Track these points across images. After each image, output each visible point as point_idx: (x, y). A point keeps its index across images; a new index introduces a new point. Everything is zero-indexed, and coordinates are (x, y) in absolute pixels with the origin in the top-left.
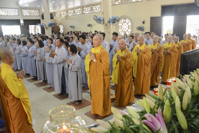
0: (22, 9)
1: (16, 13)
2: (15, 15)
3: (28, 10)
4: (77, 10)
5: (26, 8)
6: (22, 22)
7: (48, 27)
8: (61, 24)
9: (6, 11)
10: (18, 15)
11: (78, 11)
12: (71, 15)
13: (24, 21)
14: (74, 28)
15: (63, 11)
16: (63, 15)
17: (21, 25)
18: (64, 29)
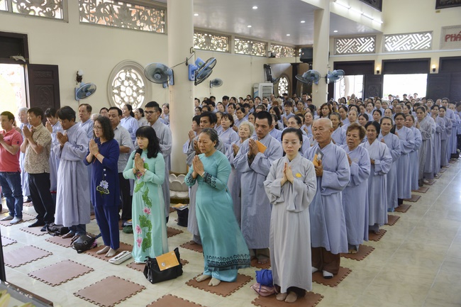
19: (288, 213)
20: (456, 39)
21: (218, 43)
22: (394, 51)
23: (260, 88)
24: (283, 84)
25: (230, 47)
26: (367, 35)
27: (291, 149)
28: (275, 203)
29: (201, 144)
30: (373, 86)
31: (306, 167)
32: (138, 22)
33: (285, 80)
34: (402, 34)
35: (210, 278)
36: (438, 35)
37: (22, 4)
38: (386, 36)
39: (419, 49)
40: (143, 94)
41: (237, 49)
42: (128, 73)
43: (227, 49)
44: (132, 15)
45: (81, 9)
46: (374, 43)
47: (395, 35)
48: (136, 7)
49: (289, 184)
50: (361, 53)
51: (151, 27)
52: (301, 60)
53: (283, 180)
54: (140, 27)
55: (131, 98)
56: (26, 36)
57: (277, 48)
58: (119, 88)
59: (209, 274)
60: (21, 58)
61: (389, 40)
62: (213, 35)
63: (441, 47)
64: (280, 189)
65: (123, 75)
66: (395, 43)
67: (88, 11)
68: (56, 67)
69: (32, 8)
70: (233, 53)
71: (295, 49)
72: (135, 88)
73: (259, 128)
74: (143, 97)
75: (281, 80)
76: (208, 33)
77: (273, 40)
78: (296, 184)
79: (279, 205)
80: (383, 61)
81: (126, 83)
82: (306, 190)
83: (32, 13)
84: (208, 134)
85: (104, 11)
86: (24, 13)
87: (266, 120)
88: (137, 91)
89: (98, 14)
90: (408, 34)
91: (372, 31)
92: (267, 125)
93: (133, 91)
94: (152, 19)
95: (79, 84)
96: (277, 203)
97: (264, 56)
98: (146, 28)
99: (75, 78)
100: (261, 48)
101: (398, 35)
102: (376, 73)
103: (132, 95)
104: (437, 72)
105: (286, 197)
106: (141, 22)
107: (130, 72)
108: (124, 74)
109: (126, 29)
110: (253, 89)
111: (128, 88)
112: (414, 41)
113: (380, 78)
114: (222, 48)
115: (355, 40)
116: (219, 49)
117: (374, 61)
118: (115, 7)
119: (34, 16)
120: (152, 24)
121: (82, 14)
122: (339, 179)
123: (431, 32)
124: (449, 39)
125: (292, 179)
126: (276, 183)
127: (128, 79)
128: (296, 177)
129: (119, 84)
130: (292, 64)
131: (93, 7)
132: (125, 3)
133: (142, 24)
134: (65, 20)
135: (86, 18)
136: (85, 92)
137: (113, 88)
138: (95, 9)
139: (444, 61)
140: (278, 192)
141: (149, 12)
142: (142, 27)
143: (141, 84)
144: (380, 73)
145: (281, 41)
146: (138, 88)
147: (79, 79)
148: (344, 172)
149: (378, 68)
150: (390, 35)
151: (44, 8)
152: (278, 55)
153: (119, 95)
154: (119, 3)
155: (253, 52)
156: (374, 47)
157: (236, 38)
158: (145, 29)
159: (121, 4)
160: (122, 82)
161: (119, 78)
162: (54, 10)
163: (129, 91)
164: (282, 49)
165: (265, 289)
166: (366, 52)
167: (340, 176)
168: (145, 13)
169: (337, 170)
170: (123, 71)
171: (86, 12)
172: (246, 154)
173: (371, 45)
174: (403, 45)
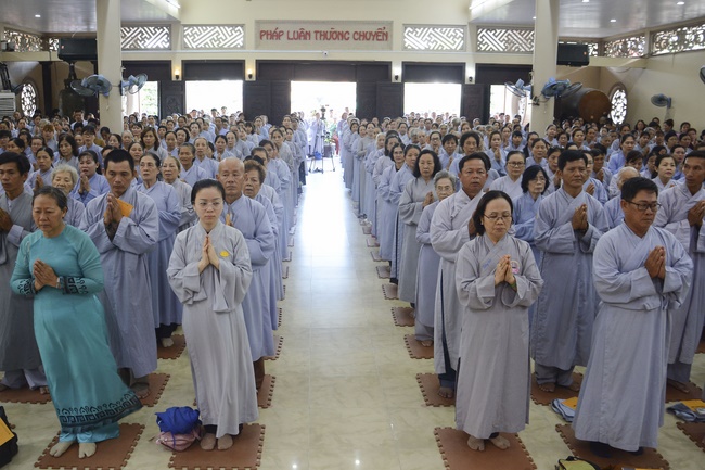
0: (478, 28)
1: (458, 41)
2: (454, 47)
3: (498, 31)
4: (694, 32)
5: (491, 26)
6: (470, 72)
7: (541, 98)
8: (622, 87)
9: (426, 37)
10: (461, 49)
11: (697, 36)
12: (666, 51)
13: (480, 68)
14: (670, 106)
15: (638, 36)
16: (636, 49)
17: (467, 82)
18: (629, 108)
19: (215, 315)
20: (272, 38)
22: (198, 49)
24: (28, 95)
26: (158, 24)
27: (213, 214)
28: (190, 302)
29: (42, 216)
30: (172, 96)
31: (233, 239)
33: (30, 87)
34: (206, 25)
35: (75, 445)
36: (252, 30)
38: (185, 26)
39: (229, 48)
46: (169, 35)
47: (197, 26)
49: (211, 268)
50: (152, 49)
52: (60, 56)
53: (203, 263)
57: (14, 36)
59: (71, 438)
61: (189, 31)
63: (257, 47)
64: (198, 279)
66: (197, 37)
71: (42, 38)
73: (118, 178)
75: (24, 88)
77: (8, 23)
78: (224, 268)
79: (198, 305)
80: (183, 61)
82: (240, 275)
84: (52, 196)
87: (126, 163)
90: (214, 25)
91: (165, 17)
92: (129, 171)
96: (194, 302)
101: (202, 26)
102: (174, 79)
104: (254, 79)
105: (209, 290)
112: (222, 35)
115: (140, 29)
117: (170, 61)
122: (263, 249)
123: (242, 26)
124: (265, 37)
125: (216, 261)
126: (191, 270)
128: (221, 257)
130: (41, 62)
139: (261, 65)
140: (195, 285)
144: (180, 79)
145: (20, 24)
148: (268, 238)
149: (177, 71)
150: (190, 26)
152: (17, 47)
156: (170, 41)
164: (23, 38)
165: (181, 440)
166: (158, 48)
167: (264, 245)
169: (255, 235)
172: (101, 222)
173: (164, 38)
174: (208, 41)
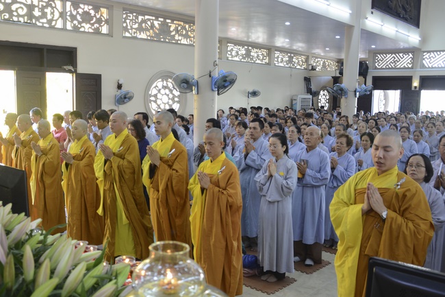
21: (258, 56)
22: (432, 68)
23: (298, 100)
24: (324, 97)
25: (270, 59)
26: (406, 51)
30: (410, 102)
32: (177, 36)
33: (326, 93)
34: (440, 51)
37: (75, 22)
38: (424, 52)
40: (178, 102)
41: (278, 61)
42: (165, 82)
43: (267, 61)
44: (172, 29)
45: (125, 25)
46: (413, 59)
47: (433, 51)
48: (175, 22)
50: (400, 68)
51: (188, 40)
52: (340, 73)
54: (178, 40)
55: (167, 105)
56: (76, 49)
57: (318, 61)
58: (155, 96)
60: (71, 68)
61: (427, 56)
62: (253, 47)
65: (160, 84)
66: (433, 60)
67: (131, 27)
68: (99, 76)
69: (82, 25)
70: (272, 66)
71: (337, 62)
72: (171, 96)
74: (178, 105)
75: (322, 93)
76: (248, 46)
77: (314, 54)
80: (420, 76)
81: (163, 91)
83: (82, 29)
85: (145, 26)
86: (76, 29)
88: (173, 99)
89: (140, 29)
93: (169, 99)
94: (189, 33)
95: (119, 91)
97: (305, 69)
98: (184, 41)
99: (116, 86)
100: (302, 61)
101: (436, 51)
102: (413, 89)
103: (168, 103)
106: (179, 36)
107: (167, 82)
108: (162, 83)
109: (165, 42)
110: (292, 101)
111: (165, 96)
113: (417, 94)
114: (262, 60)
115: (393, 55)
116: (258, 61)
117: (412, 77)
118: (156, 23)
119: (84, 32)
120: (190, 37)
121: (126, 29)
127: (165, 87)
129: (157, 92)
130: (333, 77)
131: (136, 23)
132: (165, 19)
133: (180, 38)
134: (110, 35)
135: (129, 33)
136: (124, 99)
137: (151, 96)
138: (137, 24)
141: (187, 26)
142: (180, 40)
143: (177, 93)
144: (417, 89)
145: (322, 54)
146: (174, 96)
147: (120, 87)
149: (416, 83)
150: (428, 52)
151: (93, 25)
152: (319, 68)
153: (155, 102)
154: (160, 19)
155: (293, 65)
156: (413, 63)
157: (276, 50)
158: (182, 42)
159: (162, 20)
160: (159, 91)
161: (157, 86)
162: (101, 26)
163: (165, 99)
164: (324, 62)
166: (404, 68)
168: (184, 28)
170: (160, 80)
171: (129, 27)
173: (409, 61)
174: (441, 62)
